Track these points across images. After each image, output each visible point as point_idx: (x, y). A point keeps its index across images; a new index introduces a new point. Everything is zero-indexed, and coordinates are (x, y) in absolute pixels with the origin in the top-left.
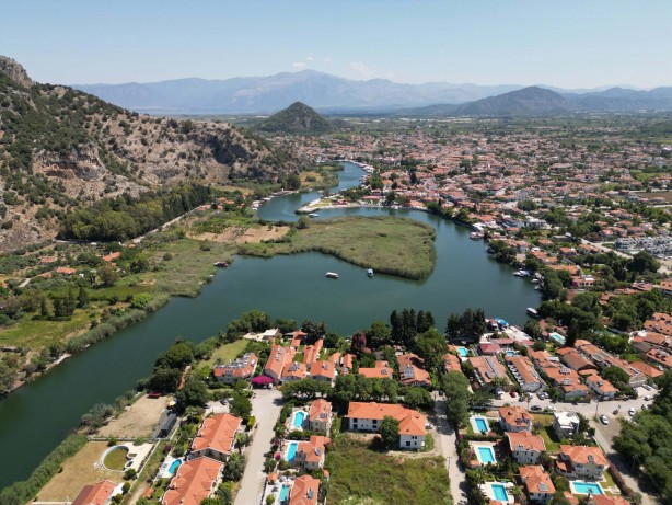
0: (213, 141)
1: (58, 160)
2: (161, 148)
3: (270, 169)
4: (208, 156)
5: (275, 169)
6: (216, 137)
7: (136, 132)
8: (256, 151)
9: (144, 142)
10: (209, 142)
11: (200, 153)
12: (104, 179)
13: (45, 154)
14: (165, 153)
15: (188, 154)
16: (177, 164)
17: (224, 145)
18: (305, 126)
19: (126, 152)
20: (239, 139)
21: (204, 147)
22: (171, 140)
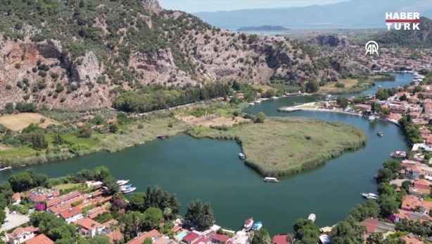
0: (268, 50)
1: (146, 59)
2: (227, 54)
3: (302, 74)
4: (263, 61)
5: (307, 74)
6: (271, 47)
7: (213, 43)
8: (298, 59)
9: (216, 50)
10: (266, 51)
11: (256, 59)
12: (171, 73)
13: (138, 55)
14: (228, 58)
15: (245, 59)
16: (233, 66)
17: (275, 54)
18: (421, 39)
19: (200, 56)
20: (287, 49)
21: (261, 55)
22: (237, 49)
